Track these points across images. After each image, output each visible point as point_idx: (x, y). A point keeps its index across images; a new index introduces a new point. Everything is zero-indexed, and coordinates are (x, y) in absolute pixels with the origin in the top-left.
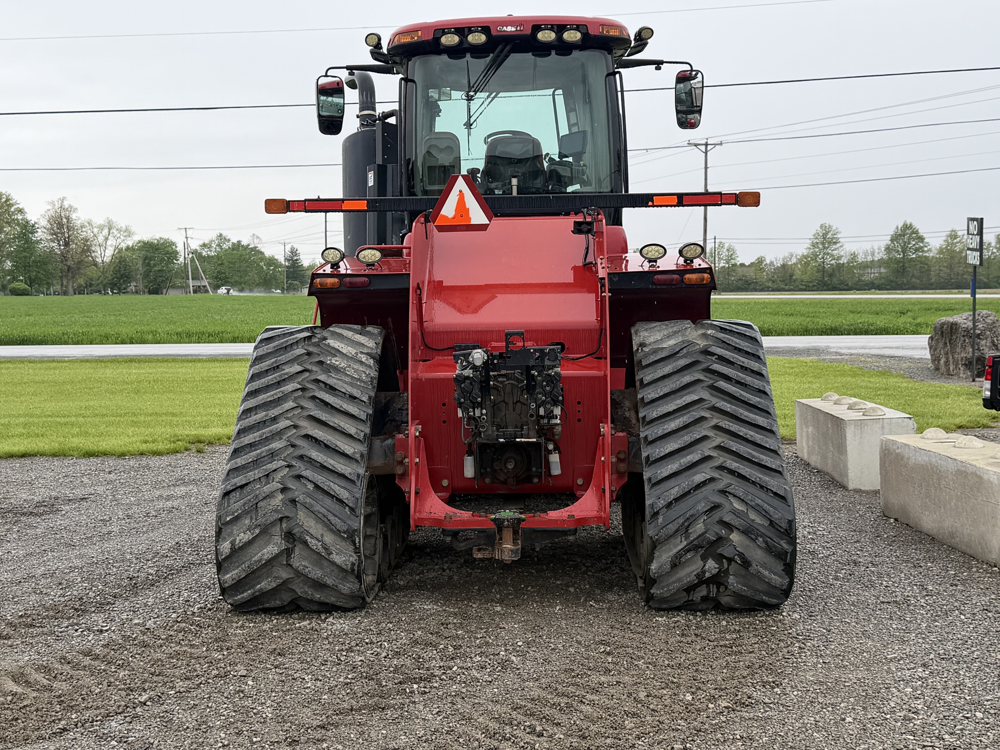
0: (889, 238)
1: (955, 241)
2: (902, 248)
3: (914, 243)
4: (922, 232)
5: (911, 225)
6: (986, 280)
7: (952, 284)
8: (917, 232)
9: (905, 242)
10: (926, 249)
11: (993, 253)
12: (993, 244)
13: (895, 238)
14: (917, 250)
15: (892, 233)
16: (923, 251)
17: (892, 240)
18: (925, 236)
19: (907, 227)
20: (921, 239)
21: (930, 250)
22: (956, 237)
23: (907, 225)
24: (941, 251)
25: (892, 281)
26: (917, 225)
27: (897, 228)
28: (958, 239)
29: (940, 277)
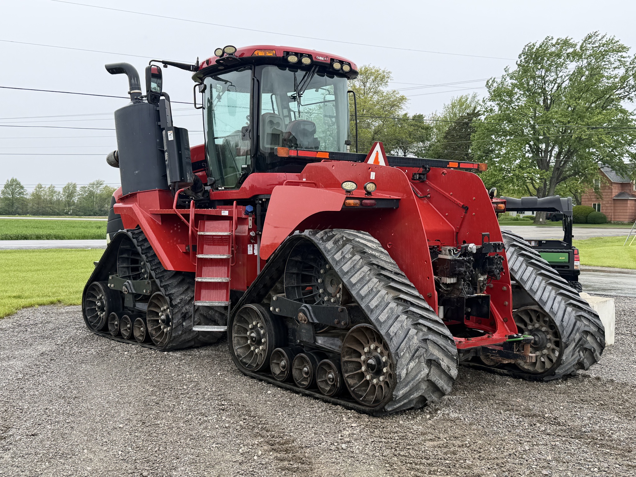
0: (3, 186)
1: (41, 190)
2: (11, 192)
3: (18, 189)
4: (22, 184)
5: (16, 179)
6: (57, 211)
7: (39, 213)
8: (19, 184)
9: (13, 189)
10: (25, 193)
11: (61, 197)
12: (61, 193)
13: (7, 186)
14: (20, 193)
15: (5, 183)
16: (23, 194)
17: (5, 187)
18: (24, 186)
19: (13, 181)
20: (22, 187)
21: (27, 194)
22: (41, 188)
23: (13, 180)
24: (33, 195)
25: (6, 210)
26: (19, 180)
27: (8, 181)
28: (42, 189)
29: (33, 209)
